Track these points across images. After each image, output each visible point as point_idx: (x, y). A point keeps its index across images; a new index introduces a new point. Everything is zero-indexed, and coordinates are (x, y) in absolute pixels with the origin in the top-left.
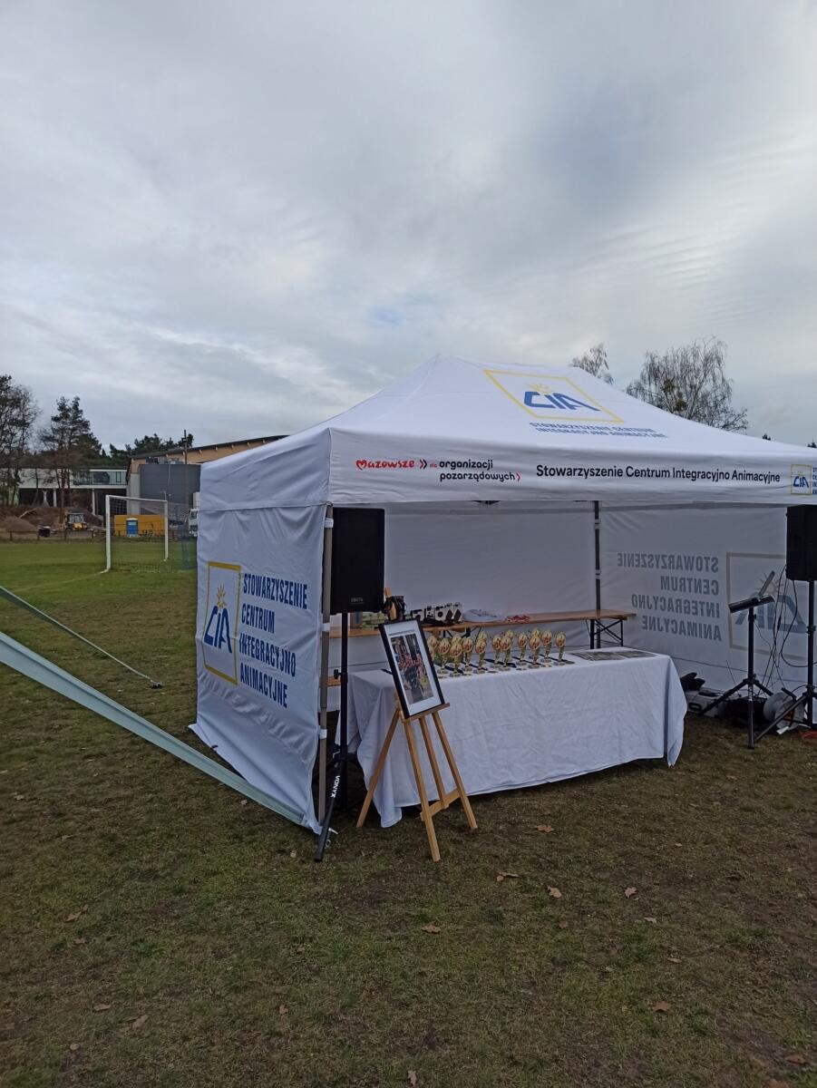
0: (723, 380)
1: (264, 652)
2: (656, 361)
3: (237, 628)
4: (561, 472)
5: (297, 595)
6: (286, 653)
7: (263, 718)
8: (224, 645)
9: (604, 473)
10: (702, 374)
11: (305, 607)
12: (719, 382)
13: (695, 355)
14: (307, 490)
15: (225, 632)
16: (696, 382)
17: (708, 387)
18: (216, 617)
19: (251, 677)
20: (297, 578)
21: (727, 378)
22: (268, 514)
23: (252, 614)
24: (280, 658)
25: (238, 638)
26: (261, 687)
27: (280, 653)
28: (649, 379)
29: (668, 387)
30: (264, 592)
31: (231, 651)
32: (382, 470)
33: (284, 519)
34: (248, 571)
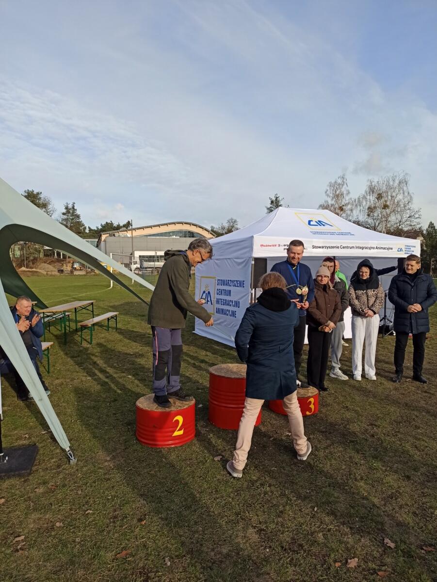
0: (408, 193)
1: (227, 303)
2: (373, 184)
3: (214, 297)
4: (320, 247)
5: (241, 284)
6: (236, 302)
7: (225, 323)
8: (209, 303)
9: (333, 247)
10: (397, 190)
11: (244, 287)
12: (406, 194)
13: (394, 181)
14: (245, 253)
15: (209, 299)
16: (394, 194)
17: (400, 197)
18: (205, 295)
19: (221, 311)
20: (241, 279)
21: (410, 192)
22: (229, 260)
23: (220, 292)
24: (233, 304)
25: (215, 300)
26: (225, 314)
27: (234, 302)
28: (369, 193)
29: (380, 197)
30: (226, 284)
31: (212, 304)
32: (267, 247)
33: (234, 261)
34: (219, 279)
